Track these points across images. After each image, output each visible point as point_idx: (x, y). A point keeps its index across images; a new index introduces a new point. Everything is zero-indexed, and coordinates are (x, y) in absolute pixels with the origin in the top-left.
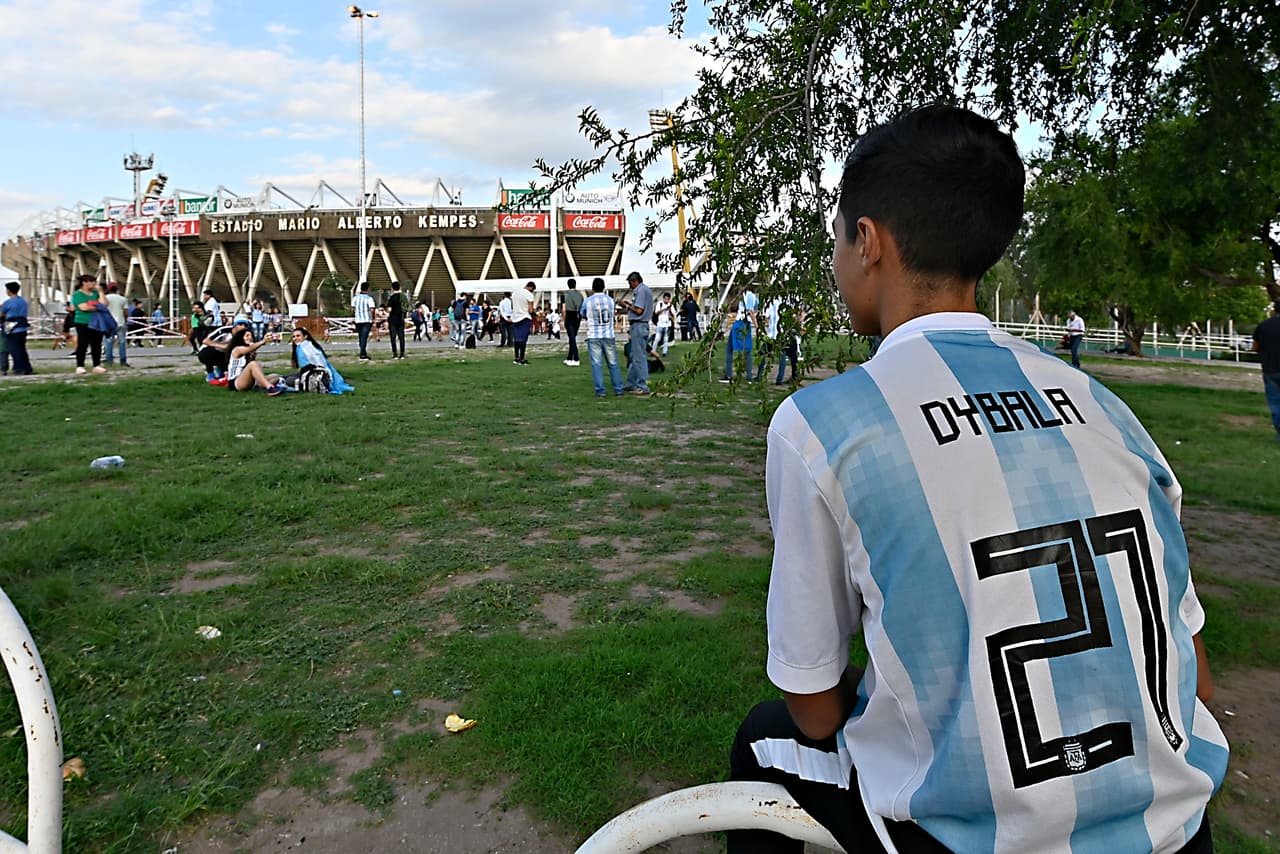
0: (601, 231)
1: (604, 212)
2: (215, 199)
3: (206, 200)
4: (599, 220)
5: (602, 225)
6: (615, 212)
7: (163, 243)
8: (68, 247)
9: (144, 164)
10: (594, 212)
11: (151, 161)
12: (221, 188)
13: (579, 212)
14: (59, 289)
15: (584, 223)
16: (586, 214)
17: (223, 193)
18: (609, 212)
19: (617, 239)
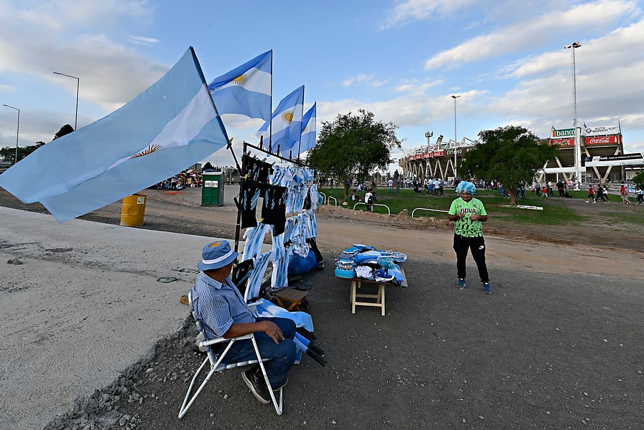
0: (607, 144)
1: (608, 135)
2: (449, 144)
3: (446, 145)
4: (605, 139)
5: (607, 141)
6: (614, 135)
7: (425, 160)
8: (412, 161)
9: (431, 135)
10: (602, 136)
11: (432, 134)
12: (451, 140)
13: (594, 136)
14: (415, 174)
15: (596, 141)
16: (597, 137)
17: (451, 142)
18: (611, 135)
19: (617, 147)
